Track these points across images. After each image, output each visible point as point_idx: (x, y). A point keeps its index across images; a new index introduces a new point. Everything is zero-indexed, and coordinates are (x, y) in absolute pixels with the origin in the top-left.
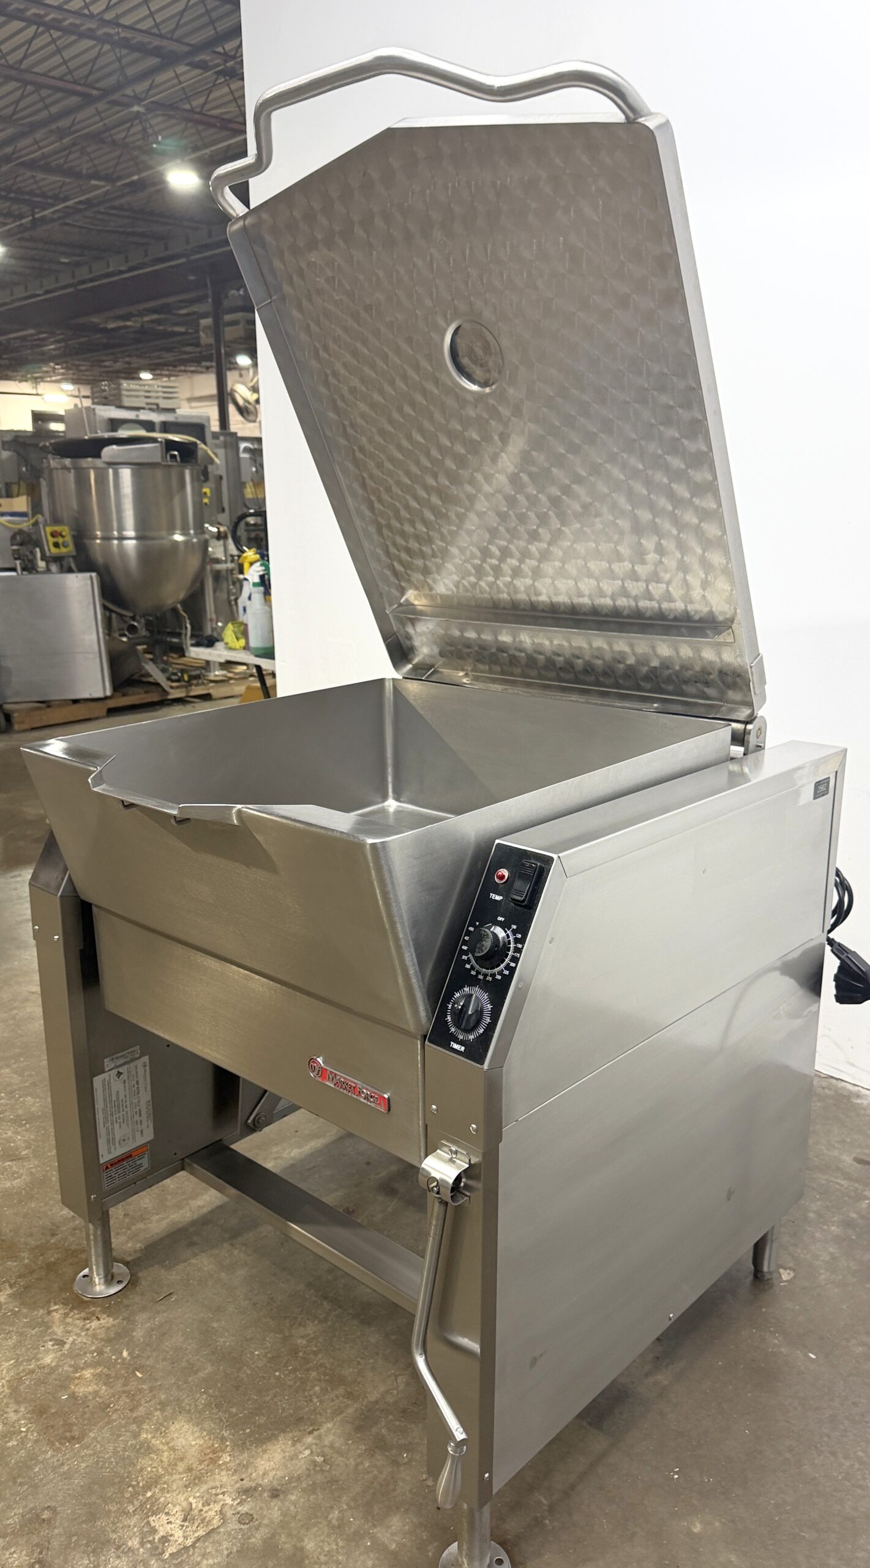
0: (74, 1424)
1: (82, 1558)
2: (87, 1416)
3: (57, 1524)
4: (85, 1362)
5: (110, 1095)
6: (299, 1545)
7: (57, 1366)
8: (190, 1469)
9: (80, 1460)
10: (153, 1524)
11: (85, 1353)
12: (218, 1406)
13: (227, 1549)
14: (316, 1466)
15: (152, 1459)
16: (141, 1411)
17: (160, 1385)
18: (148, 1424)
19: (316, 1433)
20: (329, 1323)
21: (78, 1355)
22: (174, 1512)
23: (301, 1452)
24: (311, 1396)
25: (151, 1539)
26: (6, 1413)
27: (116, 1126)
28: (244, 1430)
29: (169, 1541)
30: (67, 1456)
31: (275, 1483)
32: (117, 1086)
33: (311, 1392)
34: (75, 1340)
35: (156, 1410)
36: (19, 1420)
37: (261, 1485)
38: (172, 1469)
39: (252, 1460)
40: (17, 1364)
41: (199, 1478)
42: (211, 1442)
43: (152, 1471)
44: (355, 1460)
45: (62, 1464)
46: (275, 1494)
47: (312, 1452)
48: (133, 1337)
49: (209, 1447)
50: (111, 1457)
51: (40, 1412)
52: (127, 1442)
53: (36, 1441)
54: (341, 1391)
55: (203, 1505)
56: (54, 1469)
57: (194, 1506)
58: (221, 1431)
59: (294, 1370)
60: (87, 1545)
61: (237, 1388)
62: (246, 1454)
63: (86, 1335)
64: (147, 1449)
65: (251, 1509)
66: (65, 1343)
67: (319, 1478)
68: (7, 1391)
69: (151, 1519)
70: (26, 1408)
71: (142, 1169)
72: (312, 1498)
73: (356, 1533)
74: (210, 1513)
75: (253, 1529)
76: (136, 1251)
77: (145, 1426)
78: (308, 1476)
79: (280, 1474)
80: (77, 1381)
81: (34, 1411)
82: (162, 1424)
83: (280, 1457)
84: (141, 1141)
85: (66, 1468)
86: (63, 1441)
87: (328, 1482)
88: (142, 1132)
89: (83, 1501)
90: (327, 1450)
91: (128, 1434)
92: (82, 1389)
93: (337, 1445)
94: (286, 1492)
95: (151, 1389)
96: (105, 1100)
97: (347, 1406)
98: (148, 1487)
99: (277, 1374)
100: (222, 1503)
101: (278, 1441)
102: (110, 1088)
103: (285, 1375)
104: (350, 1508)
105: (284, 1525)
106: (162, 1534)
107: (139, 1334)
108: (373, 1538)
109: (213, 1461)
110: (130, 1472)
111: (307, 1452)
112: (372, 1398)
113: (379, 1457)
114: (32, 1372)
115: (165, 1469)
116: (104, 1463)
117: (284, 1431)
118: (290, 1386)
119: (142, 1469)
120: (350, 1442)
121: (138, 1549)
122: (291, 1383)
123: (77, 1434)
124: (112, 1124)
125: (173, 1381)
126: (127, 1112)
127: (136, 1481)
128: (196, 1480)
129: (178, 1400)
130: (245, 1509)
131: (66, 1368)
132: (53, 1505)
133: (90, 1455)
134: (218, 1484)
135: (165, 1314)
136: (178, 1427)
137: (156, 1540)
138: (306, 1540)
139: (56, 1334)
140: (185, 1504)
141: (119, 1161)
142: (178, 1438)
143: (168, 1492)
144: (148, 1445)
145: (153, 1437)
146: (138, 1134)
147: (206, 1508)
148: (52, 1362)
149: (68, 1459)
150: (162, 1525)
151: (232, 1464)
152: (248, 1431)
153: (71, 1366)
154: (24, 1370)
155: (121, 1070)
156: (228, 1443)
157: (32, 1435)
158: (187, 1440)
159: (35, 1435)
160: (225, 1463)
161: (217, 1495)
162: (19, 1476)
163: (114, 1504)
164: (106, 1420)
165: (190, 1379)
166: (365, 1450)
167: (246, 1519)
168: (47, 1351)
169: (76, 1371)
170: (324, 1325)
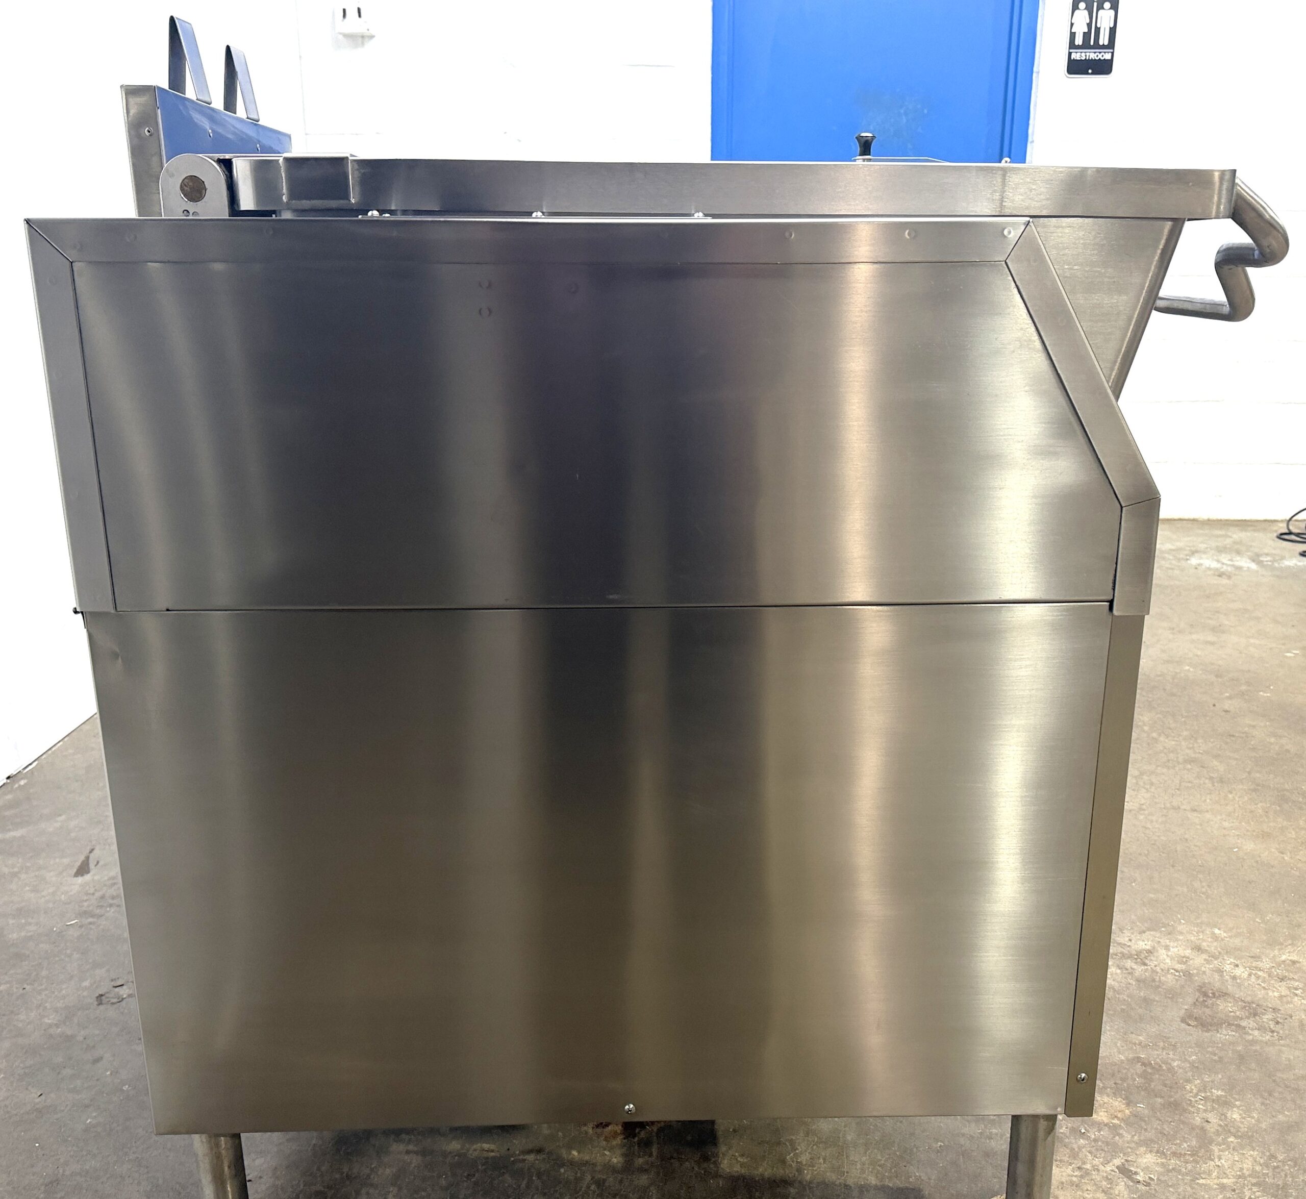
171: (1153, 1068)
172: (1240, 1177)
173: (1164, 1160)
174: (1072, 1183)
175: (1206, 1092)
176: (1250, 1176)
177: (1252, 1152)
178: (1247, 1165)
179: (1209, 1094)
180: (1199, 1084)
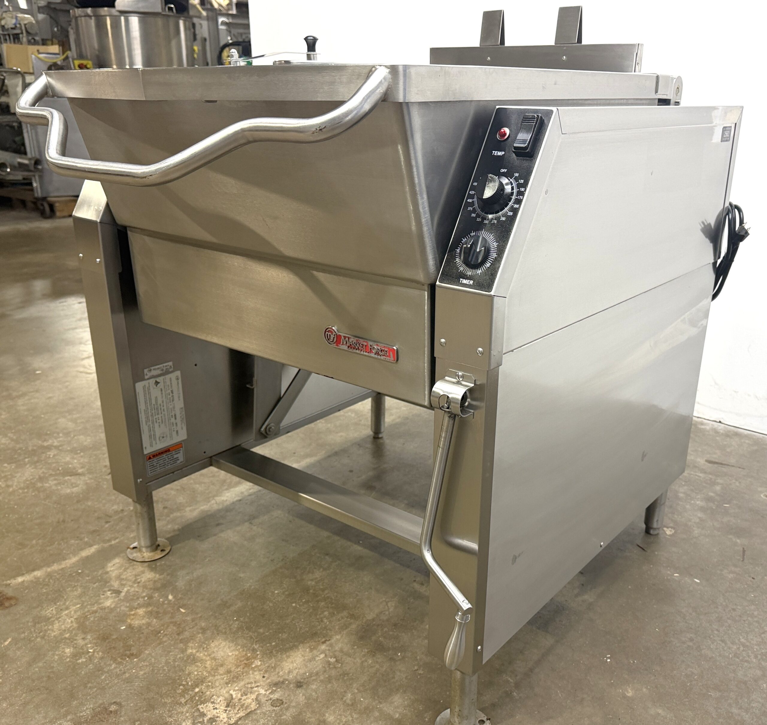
0: (131, 646)
2: (142, 640)
3: (123, 713)
4: (138, 604)
5: (150, 399)
6: (321, 719)
7: (115, 608)
8: (229, 672)
9: (138, 669)
10: (202, 710)
11: (138, 598)
12: (249, 629)
14: (330, 664)
15: (197, 666)
16: (187, 634)
17: (201, 617)
18: (193, 643)
19: (328, 643)
20: (332, 570)
21: (132, 600)
22: (219, 701)
23: (317, 656)
24: (322, 618)
25: (201, 720)
26: (76, 640)
27: (156, 425)
28: (270, 643)
29: (216, 721)
30: (128, 667)
31: (299, 678)
32: (155, 392)
33: (322, 616)
34: (128, 590)
35: (199, 633)
36: (86, 644)
37: (287, 680)
38: (215, 673)
39: (279, 663)
40: (83, 607)
41: (237, 678)
42: (244, 653)
43: (198, 674)
44: (361, 659)
45: (124, 673)
46: (299, 685)
47: (326, 656)
48: (176, 586)
49: (243, 656)
50: (163, 666)
51: (104, 638)
52: (177, 655)
53: (102, 658)
54: (345, 613)
55: (242, 696)
56: (118, 676)
57: (234, 696)
58: (252, 644)
59: (307, 602)
61: (263, 616)
62: (273, 659)
63: (138, 586)
64: (193, 660)
65: (281, 696)
66: (121, 592)
67: (333, 673)
68: (75, 625)
69: (200, 707)
70: (91, 636)
71: (178, 462)
72: (329, 686)
73: (366, 708)
74: (247, 701)
75: (284, 709)
76: (174, 531)
77: (190, 645)
78: (325, 671)
79: (302, 671)
80: (132, 617)
81: (98, 638)
82: (204, 643)
83: (301, 660)
84: (176, 439)
85: (127, 675)
86: (124, 657)
87: (340, 675)
88: (177, 432)
89: (143, 697)
90: (337, 653)
91: (177, 650)
92: (137, 622)
93: (345, 650)
94: (308, 684)
95: (193, 620)
96: (146, 403)
97: (350, 624)
98: (196, 685)
99: (294, 605)
100: (257, 693)
101: (298, 649)
102: (149, 393)
103: (300, 605)
104: (359, 691)
105: (308, 705)
106: (209, 716)
107: (181, 584)
108: (380, 710)
109: (248, 665)
110: (180, 675)
111: (322, 656)
112: (370, 616)
113: (379, 656)
114: (96, 612)
115: (209, 672)
116: (159, 670)
117: (303, 643)
118: (305, 613)
119: (189, 674)
120: (356, 647)
122: (305, 610)
123: (134, 651)
124: (153, 423)
125: (211, 613)
126: (164, 414)
127: (186, 681)
128: (234, 679)
129: (216, 626)
130: (276, 696)
131: (123, 608)
132: (118, 701)
133: (147, 666)
134: (252, 680)
135: (201, 570)
136: (217, 644)
137: (205, 721)
138: (327, 715)
139: (113, 586)
140: (227, 695)
141: (159, 454)
142: (217, 651)
143: (212, 688)
144: (194, 658)
145: (197, 652)
146: (174, 434)
147: (244, 697)
148: (111, 605)
149: (127, 669)
150: (209, 711)
151: (263, 667)
152: (274, 644)
153: (127, 607)
154: (88, 611)
155: (158, 380)
156: (258, 653)
157: (98, 654)
158: (225, 652)
159: (100, 654)
160: (257, 666)
161: (252, 688)
162: (89, 682)
163: (169, 698)
164: (158, 642)
165: (224, 612)
166: (367, 652)
167: (278, 703)
168: (107, 598)
169: (131, 610)
170: (328, 571)
171: (126, 655)
172: (59, 618)
173: (100, 606)
174: (139, 575)
175: (89, 657)
176: (54, 621)
177: (55, 634)
178: (56, 626)
179: (87, 656)
180: (95, 660)
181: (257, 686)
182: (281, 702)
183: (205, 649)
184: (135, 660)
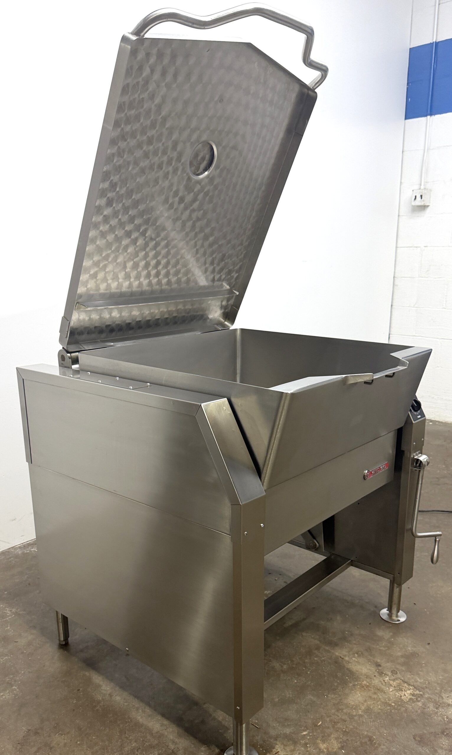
1: (434, 719)
3: (421, 732)
8: (375, 693)
9: (383, 734)
10: (408, 700)
12: (334, 690)
13: (410, 676)
14: (361, 655)
15: (374, 707)
16: (345, 717)
17: (325, 713)
19: (342, 657)
22: (399, 695)
25: (415, 699)
28: (347, 679)
29: (414, 694)
30: (382, 739)
31: (373, 666)
35: (342, 712)
37: (376, 670)
38: (376, 699)
39: (364, 674)
41: (379, 689)
42: (357, 689)
43: (380, 706)
45: (388, 740)
49: (361, 689)
55: (392, 686)
57: (393, 689)
58: (350, 685)
60: (428, 719)
61: (321, 685)
62: (361, 677)
64: (368, 710)
65: (389, 672)
69: (405, 701)
73: (389, 643)
74: (395, 684)
77: (355, 714)
80: (330, 749)
82: (352, 707)
85: (390, 737)
89: (406, 726)
90: (351, 653)
91: (360, 719)
92: (336, 745)
93: (348, 650)
94: (377, 663)
95: (329, 717)
97: (325, 649)
98: (390, 705)
99: (309, 673)
100: (389, 680)
101: (350, 668)
103: (309, 670)
105: (393, 661)
106: (411, 696)
108: (390, 638)
109: (367, 686)
110: (384, 713)
111: (354, 659)
112: (317, 642)
115: (378, 701)
117: (344, 666)
119: (381, 709)
120: (344, 647)
121: (422, 702)
122: (314, 668)
125: (322, 709)
127: (388, 710)
128: (380, 691)
129: (334, 705)
134: (380, 683)
136: (352, 702)
140: (394, 692)
142: (358, 701)
143: (390, 698)
144: (366, 710)
145: (360, 709)
150: (407, 696)
151: (368, 680)
152: (347, 678)
156: (357, 682)
158: (359, 697)
160: (368, 682)
167: (394, 672)
169: (323, 752)
171: (371, 743)
181: (384, 681)
182: (393, 671)
183: (358, 706)
184: (374, 737)
